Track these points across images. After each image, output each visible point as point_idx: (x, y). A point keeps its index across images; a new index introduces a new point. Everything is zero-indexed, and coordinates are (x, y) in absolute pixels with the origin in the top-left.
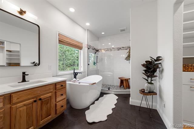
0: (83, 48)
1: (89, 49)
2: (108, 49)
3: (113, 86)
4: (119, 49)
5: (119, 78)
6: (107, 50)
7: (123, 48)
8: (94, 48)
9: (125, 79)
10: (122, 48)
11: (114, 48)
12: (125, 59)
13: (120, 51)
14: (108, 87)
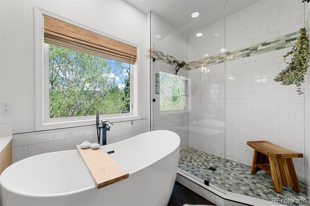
0: (138, 58)
1: (154, 60)
2: (212, 58)
3: (228, 164)
4: (248, 52)
5: (249, 144)
6: (211, 61)
7: (264, 45)
8: (172, 60)
9: (279, 156)
10: (260, 48)
11: (232, 54)
12: (277, 80)
13: (254, 56)
14: (211, 165)
